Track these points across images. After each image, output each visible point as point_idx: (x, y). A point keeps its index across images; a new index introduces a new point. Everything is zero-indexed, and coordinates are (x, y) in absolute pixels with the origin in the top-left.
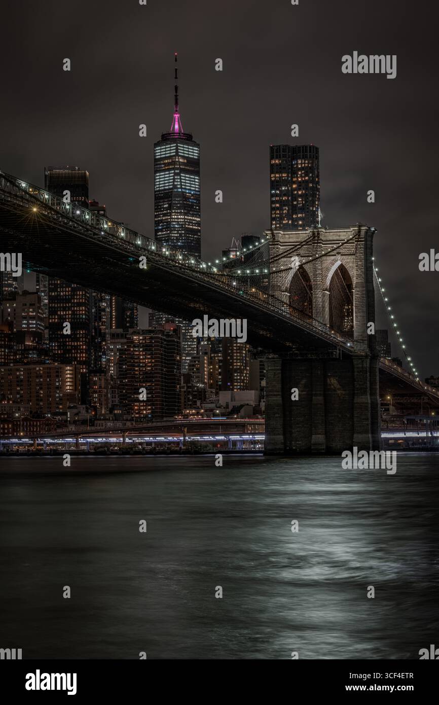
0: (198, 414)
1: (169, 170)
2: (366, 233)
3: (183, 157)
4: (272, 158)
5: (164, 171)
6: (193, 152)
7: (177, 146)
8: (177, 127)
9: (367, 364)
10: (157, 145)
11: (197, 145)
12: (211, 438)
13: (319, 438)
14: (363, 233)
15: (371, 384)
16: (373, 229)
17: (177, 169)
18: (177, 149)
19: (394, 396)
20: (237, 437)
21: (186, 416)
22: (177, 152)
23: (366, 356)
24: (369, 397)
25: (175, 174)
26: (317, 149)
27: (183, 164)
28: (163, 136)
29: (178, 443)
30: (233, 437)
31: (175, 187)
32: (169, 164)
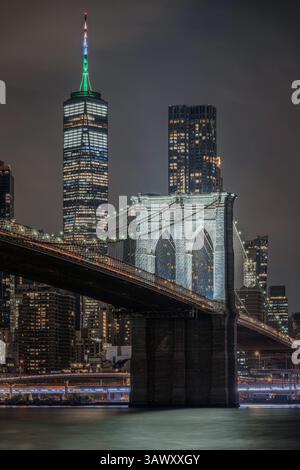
0: (84, 368)
1: (78, 128)
2: (227, 199)
3: (92, 115)
4: (170, 118)
5: (73, 128)
6: (101, 110)
7: (85, 105)
8: (86, 85)
9: (226, 322)
10: (66, 103)
11: (106, 103)
12: (91, 391)
13: (179, 391)
14: (223, 199)
15: (229, 341)
16: (233, 195)
17: (85, 127)
18: (85, 108)
19: (262, 352)
20: (115, 390)
21: (74, 370)
22: (85, 111)
23: (225, 315)
24: (226, 353)
25: (84, 132)
26: (214, 109)
27: (92, 121)
28: (73, 95)
29: (60, 395)
30: (111, 390)
31: (83, 144)
32: (78, 122)
